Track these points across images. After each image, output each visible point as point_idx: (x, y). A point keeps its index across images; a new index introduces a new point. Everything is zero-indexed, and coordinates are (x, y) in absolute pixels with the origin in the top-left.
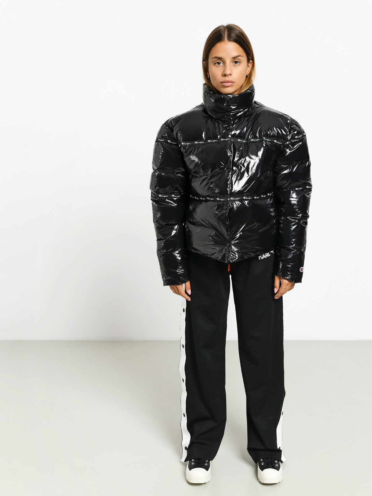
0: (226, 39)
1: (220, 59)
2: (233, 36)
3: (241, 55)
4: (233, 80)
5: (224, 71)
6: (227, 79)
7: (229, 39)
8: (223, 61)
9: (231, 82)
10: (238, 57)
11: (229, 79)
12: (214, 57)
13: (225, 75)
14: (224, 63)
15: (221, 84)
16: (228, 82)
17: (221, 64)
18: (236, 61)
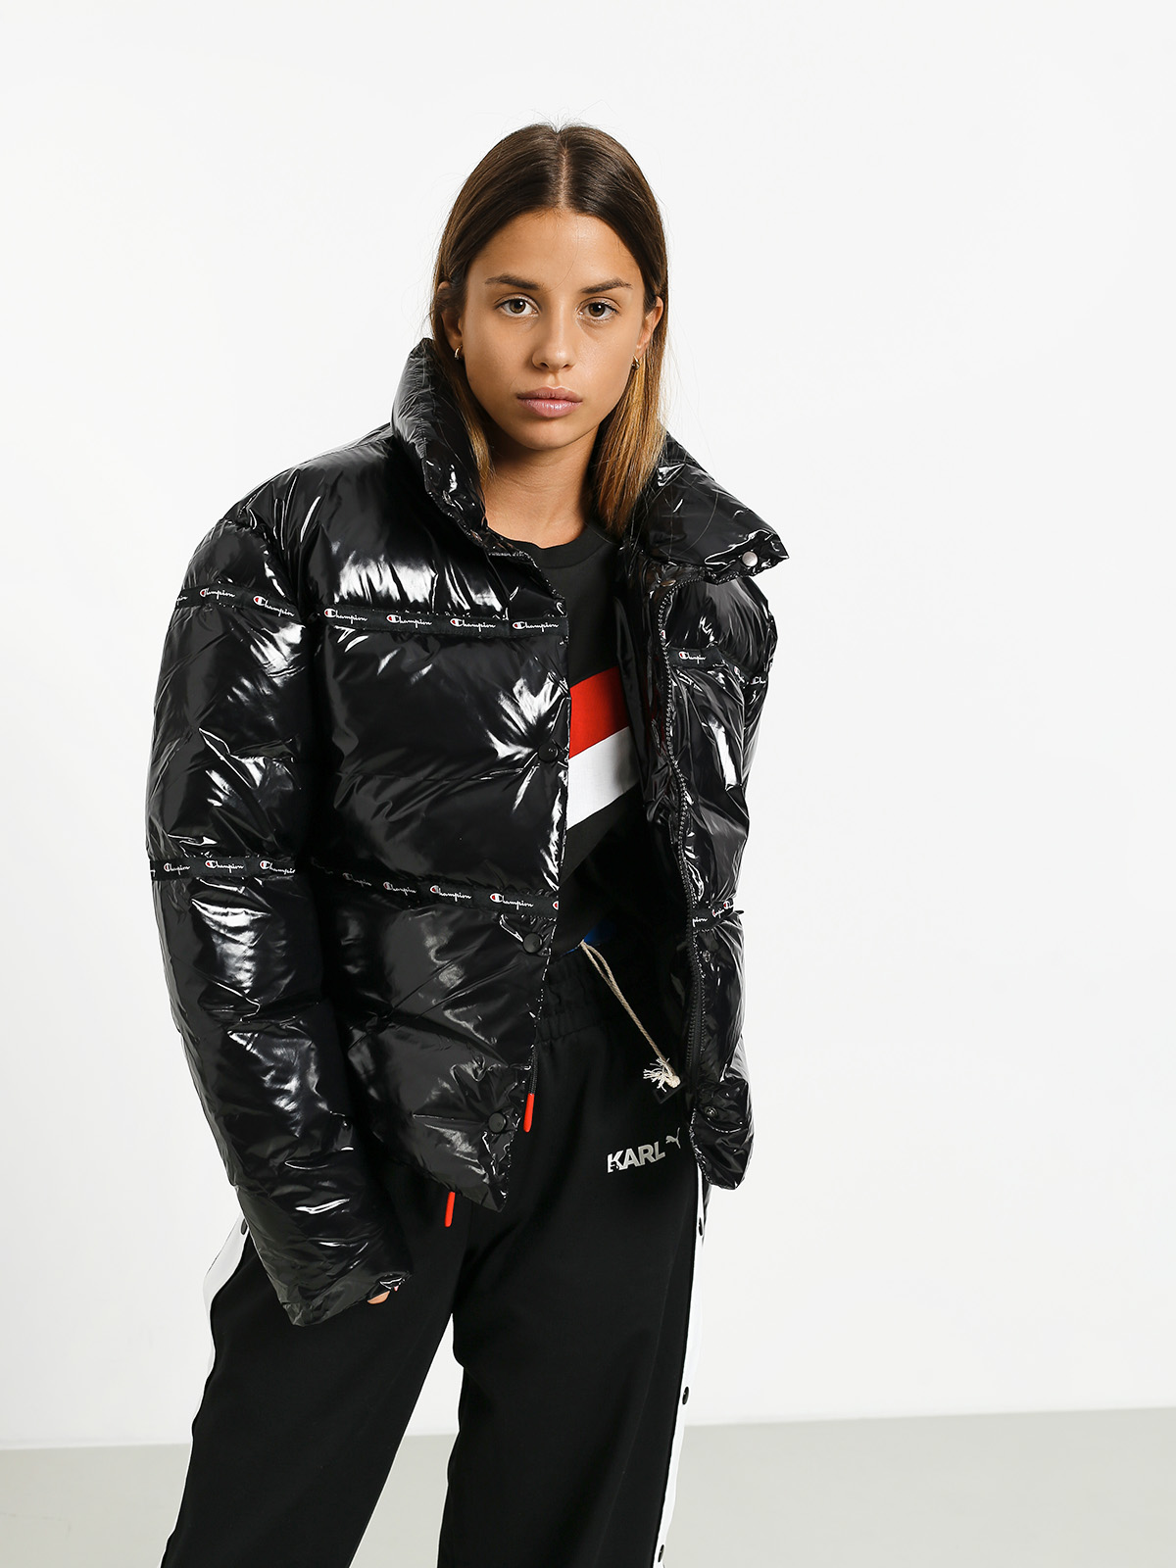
0: (562, 197)
1: (528, 287)
2: (598, 185)
3: (625, 280)
4: (579, 394)
5: (539, 347)
6: (549, 382)
7: (580, 201)
8: (535, 297)
9: (566, 399)
10: (609, 288)
11: (557, 383)
12: (499, 274)
13: (543, 367)
14: (543, 305)
15: (519, 401)
16: (553, 399)
17: (528, 310)
18: (595, 303)
